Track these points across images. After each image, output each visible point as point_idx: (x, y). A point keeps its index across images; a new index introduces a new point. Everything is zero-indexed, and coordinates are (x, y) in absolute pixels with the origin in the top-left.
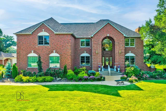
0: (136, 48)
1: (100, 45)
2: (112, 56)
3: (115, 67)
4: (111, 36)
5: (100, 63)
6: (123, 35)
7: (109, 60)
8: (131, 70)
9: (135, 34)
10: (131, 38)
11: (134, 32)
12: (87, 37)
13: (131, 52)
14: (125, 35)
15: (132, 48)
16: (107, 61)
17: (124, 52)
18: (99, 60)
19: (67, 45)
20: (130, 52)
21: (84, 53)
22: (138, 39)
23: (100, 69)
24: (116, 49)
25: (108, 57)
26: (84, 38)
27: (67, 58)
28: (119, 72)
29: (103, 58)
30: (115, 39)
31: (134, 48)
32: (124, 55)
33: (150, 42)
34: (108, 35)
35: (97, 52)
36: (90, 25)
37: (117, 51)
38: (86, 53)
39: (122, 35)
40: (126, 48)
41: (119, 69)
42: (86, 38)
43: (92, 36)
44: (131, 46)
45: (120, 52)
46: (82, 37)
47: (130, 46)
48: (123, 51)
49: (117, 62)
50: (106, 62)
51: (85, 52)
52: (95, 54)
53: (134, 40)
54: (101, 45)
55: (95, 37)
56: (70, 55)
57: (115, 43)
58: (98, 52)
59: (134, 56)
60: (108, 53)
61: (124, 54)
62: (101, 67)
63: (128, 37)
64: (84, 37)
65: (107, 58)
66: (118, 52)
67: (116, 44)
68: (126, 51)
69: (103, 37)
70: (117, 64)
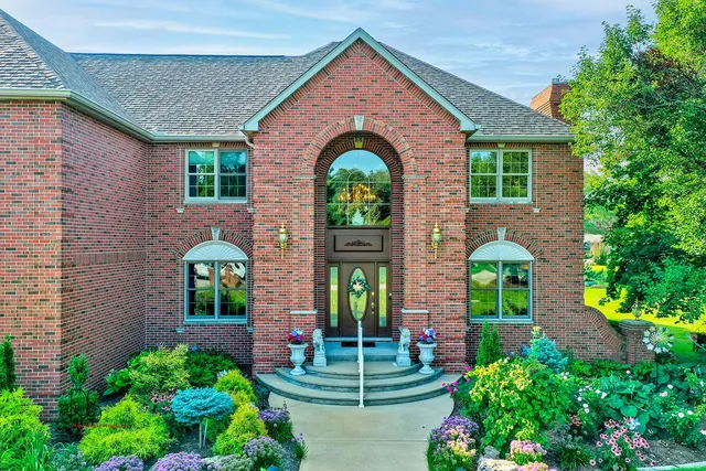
0: (536, 211)
1: (304, 185)
2: (387, 262)
3: (405, 336)
4: (379, 127)
5: (301, 307)
6: (456, 122)
7: (371, 286)
8: (510, 387)
9: (532, 120)
10: (508, 144)
11: (528, 110)
12: (229, 136)
13: (507, 238)
14: (466, 125)
15: (512, 208)
16: (359, 294)
17: (463, 236)
18: (295, 288)
19: (33, 185)
20: (502, 233)
21: (210, 239)
22: (552, 156)
23: (298, 355)
24: (408, 214)
25: (365, 266)
26: (207, 144)
27: (30, 285)
28: (427, 371)
29: (334, 271)
30: (403, 147)
31: (526, 210)
32: (463, 256)
33: (617, 176)
34: (359, 125)
35: (283, 237)
36: (263, 66)
37: (415, 228)
38: (223, 238)
39: (446, 123)
40: (474, 207)
41: (426, 355)
42: (225, 143)
43: (253, 126)
44: (511, 200)
45: (436, 237)
46: (192, 135)
47: (499, 198)
48: (457, 229)
49: (418, 303)
50: (353, 298)
51: (216, 233)
52: (269, 247)
53: (524, 157)
54: (312, 191)
55: (274, 135)
56: (56, 262)
57: (405, 176)
58: (288, 234)
59: (526, 263)
60: (366, 240)
61: (461, 246)
62: (310, 340)
63: (491, 137)
64: (210, 136)
65: (359, 274)
66: (421, 235)
67: (408, 186)
68: (478, 228)
69: (324, 135)
70: (416, 319)
